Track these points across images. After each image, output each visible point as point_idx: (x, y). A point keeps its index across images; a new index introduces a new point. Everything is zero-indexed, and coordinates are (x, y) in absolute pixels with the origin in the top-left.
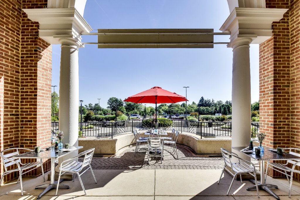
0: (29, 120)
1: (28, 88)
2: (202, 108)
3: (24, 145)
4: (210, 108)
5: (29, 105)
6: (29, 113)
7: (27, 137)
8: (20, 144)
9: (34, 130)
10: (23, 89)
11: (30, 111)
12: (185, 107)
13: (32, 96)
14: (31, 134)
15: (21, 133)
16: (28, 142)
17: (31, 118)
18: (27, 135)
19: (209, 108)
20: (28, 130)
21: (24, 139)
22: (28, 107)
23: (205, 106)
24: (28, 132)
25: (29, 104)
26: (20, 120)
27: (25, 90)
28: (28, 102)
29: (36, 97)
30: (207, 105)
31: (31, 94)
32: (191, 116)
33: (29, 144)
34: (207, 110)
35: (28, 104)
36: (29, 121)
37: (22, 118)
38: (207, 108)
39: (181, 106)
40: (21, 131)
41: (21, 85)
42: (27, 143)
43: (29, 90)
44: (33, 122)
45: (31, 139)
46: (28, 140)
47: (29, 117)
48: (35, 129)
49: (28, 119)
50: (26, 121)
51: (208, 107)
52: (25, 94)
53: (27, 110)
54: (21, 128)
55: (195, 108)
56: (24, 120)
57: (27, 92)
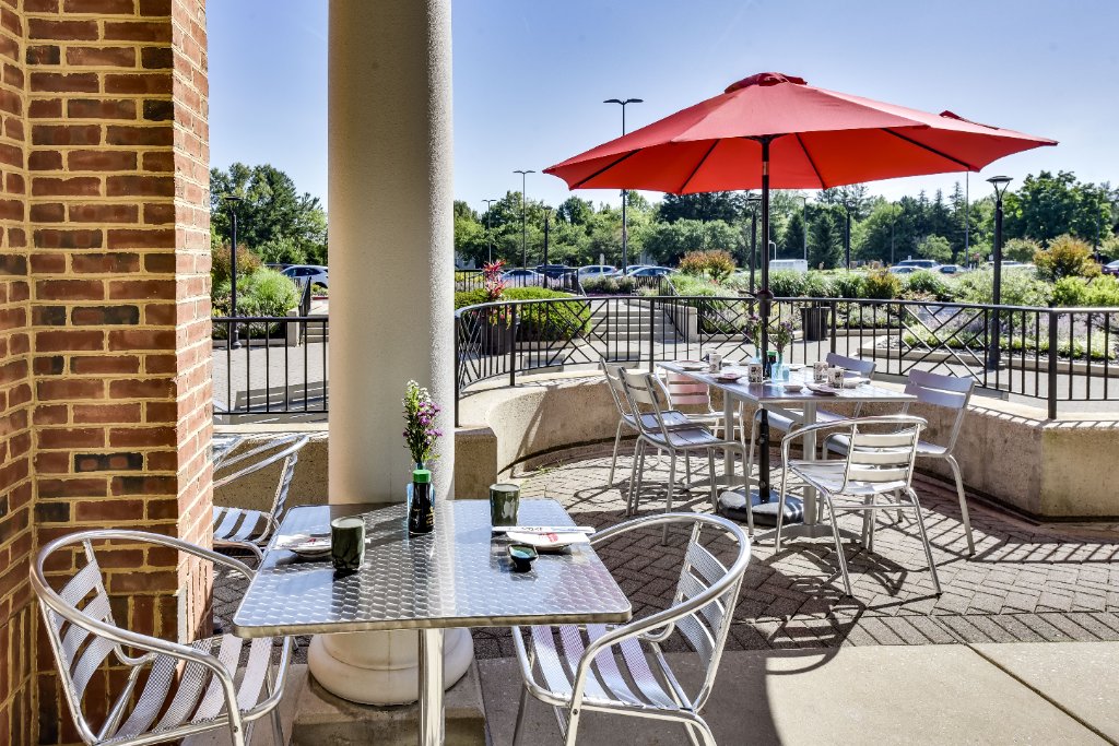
0: (107, 302)
1: (93, 53)
2: (685, 230)
3: (73, 502)
4: (730, 225)
5: (102, 188)
6: (104, 249)
7: (94, 437)
8: (34, 499)
9: (156, 384)
10: (52, 56)
11: (116, 238)
12: (580, 222)
13: (133, 116)
14: (131, 413)
15: (41, 413)
16: (108, 476)
17: (124, 290)
18: (98, 420)
19: (728, 229)
20: (99, 385)
21: (72, 452)
22: (103, 199)
23: (705, 217)
24: (106, 399)
25: (103, 175)
26: (35, 310)
27: (64, 68)
28: (101, 162)
29: (164, 123)
30: (714, 211)
31: (119, 97)
32: (685, 272)
33: (110, 497)
34: (714, 236)
35: (97, 181)
36: (112, 315)
37: (49, 290)
38: (713, 229)
39: (560, 216)
40: (45, 390)
41: (32, 23)
42: (95, 488)
43: (103, 70)
44: (143, 325)
45: (129, 455)
46: (103, 462)
47: (107, 279)
48: (163, 376)
49: (99, 294)
50: (80, 315)
51: (720, 223)
52: (65, 97)
53: (92, 226)
54: (41, 366)
55: (642, 230)
56: (70, 305)
57: (88, 82)
